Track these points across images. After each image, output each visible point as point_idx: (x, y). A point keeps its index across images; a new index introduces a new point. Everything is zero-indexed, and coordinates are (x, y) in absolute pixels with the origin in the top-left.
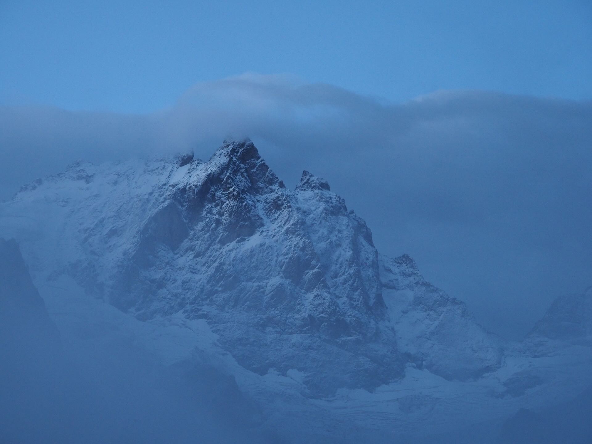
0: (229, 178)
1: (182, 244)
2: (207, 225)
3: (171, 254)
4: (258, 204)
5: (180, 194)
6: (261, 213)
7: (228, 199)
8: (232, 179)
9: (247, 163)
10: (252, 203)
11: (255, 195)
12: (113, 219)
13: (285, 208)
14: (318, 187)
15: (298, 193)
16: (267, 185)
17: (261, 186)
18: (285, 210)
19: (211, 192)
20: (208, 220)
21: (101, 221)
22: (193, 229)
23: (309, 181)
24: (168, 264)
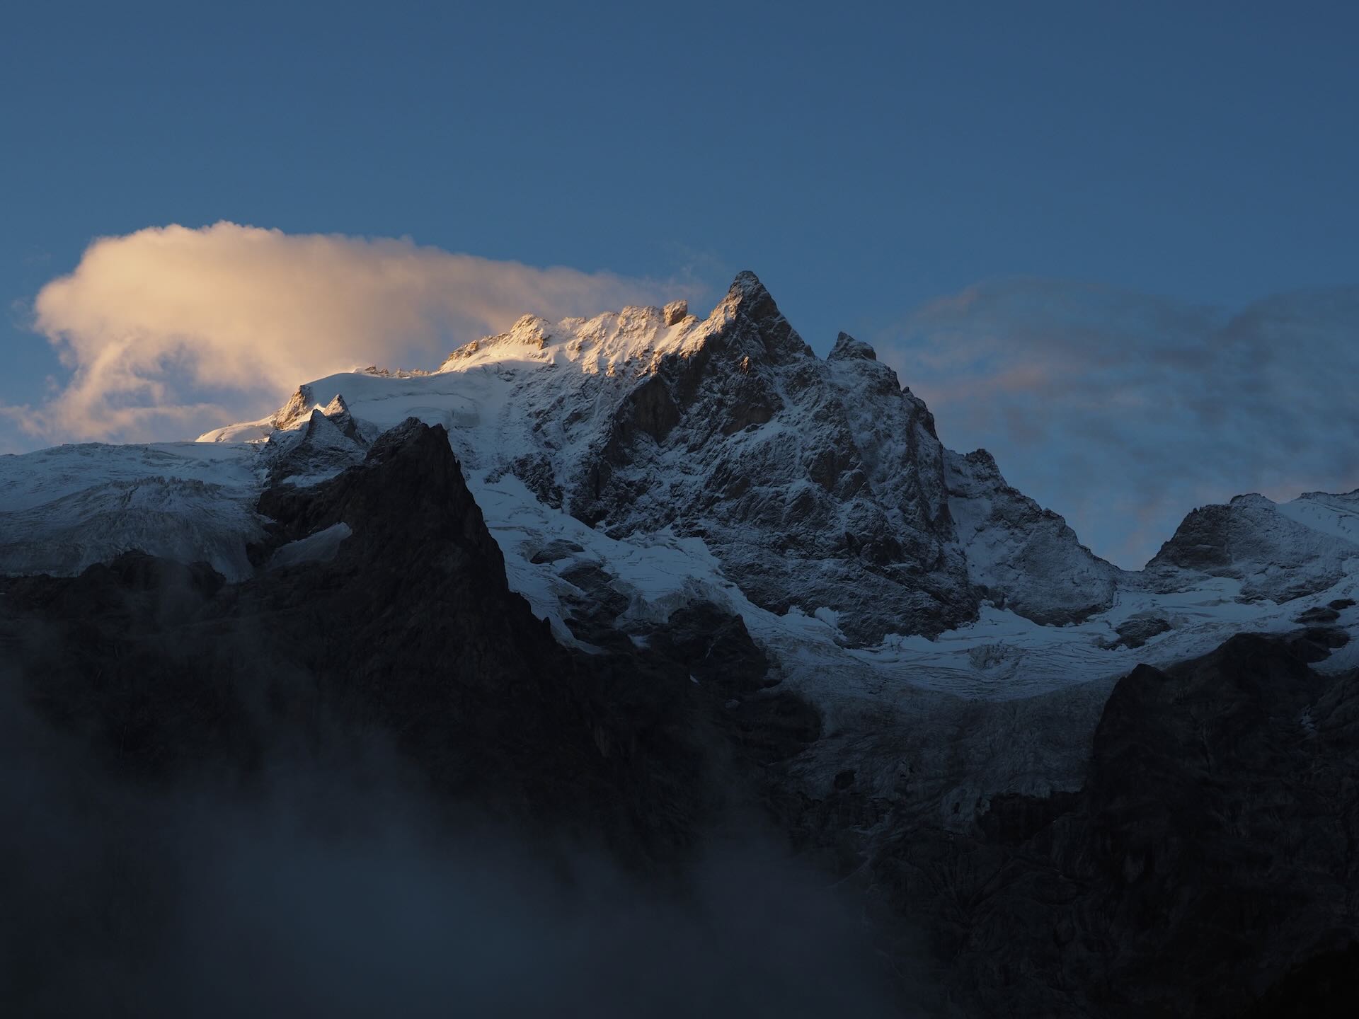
0: (736, 341)
1: (671, 433)
2: (705, 407)
3: (655, 448)
4: (776, 378)
5: (668, 365)
6: (780, 390)
7: (734, 371)
8: (740, 343)
9: (761, 321)
10: (768, 377)
11: (771, 366)
12: (575, 398)
13: (813, 385)
14: (860, 355)
15: (831, 363)
16: (789, 352)
17: (780, 353)
18: (813, 387)
19: (710, 362)
20: (706, 400)
21: (561, 401)
22: (686, 413)
23: (847, 347)
24: (651, 460)
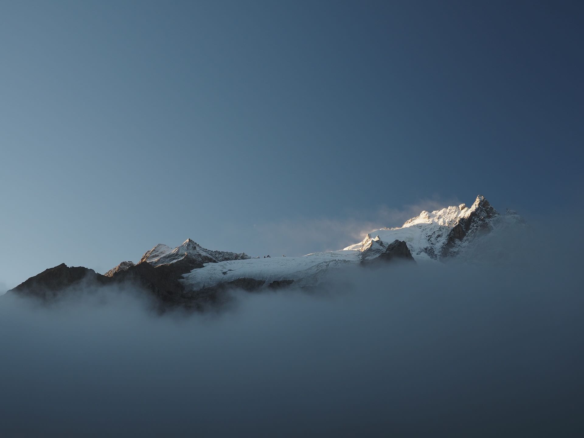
0: (479, 213)
1: (464, 238)
2: (472, 231)
3: (460, 242)
4: (491, 222)
5: (462, 221)
6: (492, 225)
7: (479, 221)
9: (485, 207)
10: (488, 222)
11: (489, 219)
12: (438, 231)
14: (513, 214)
15: (505, 217)
16: (493, 215)
17: (491, 215)
18: (501, 223)
19: (473, 219)
20: (472, 229)
21: (434, 232)
22: (467, 233)
23: (509, 212)
24: (459, 246)
